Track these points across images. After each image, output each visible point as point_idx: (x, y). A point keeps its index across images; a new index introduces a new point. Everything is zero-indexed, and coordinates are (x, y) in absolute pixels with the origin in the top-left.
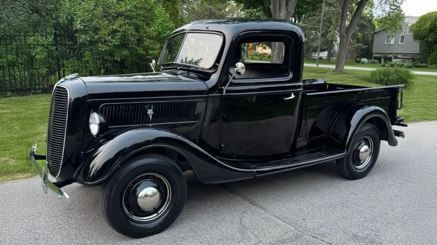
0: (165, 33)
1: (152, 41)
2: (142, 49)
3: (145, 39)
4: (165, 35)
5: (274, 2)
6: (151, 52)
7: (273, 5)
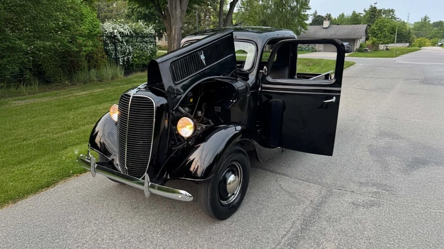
0: (95, 31)
1: (84, 39)
2: (75, 46)
3: (77, 37)
4: (96, 32)
5: (170, 2)
6: (84, 49)
7: (170, 5)
